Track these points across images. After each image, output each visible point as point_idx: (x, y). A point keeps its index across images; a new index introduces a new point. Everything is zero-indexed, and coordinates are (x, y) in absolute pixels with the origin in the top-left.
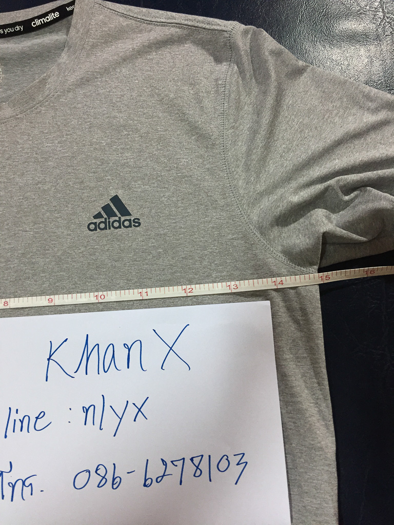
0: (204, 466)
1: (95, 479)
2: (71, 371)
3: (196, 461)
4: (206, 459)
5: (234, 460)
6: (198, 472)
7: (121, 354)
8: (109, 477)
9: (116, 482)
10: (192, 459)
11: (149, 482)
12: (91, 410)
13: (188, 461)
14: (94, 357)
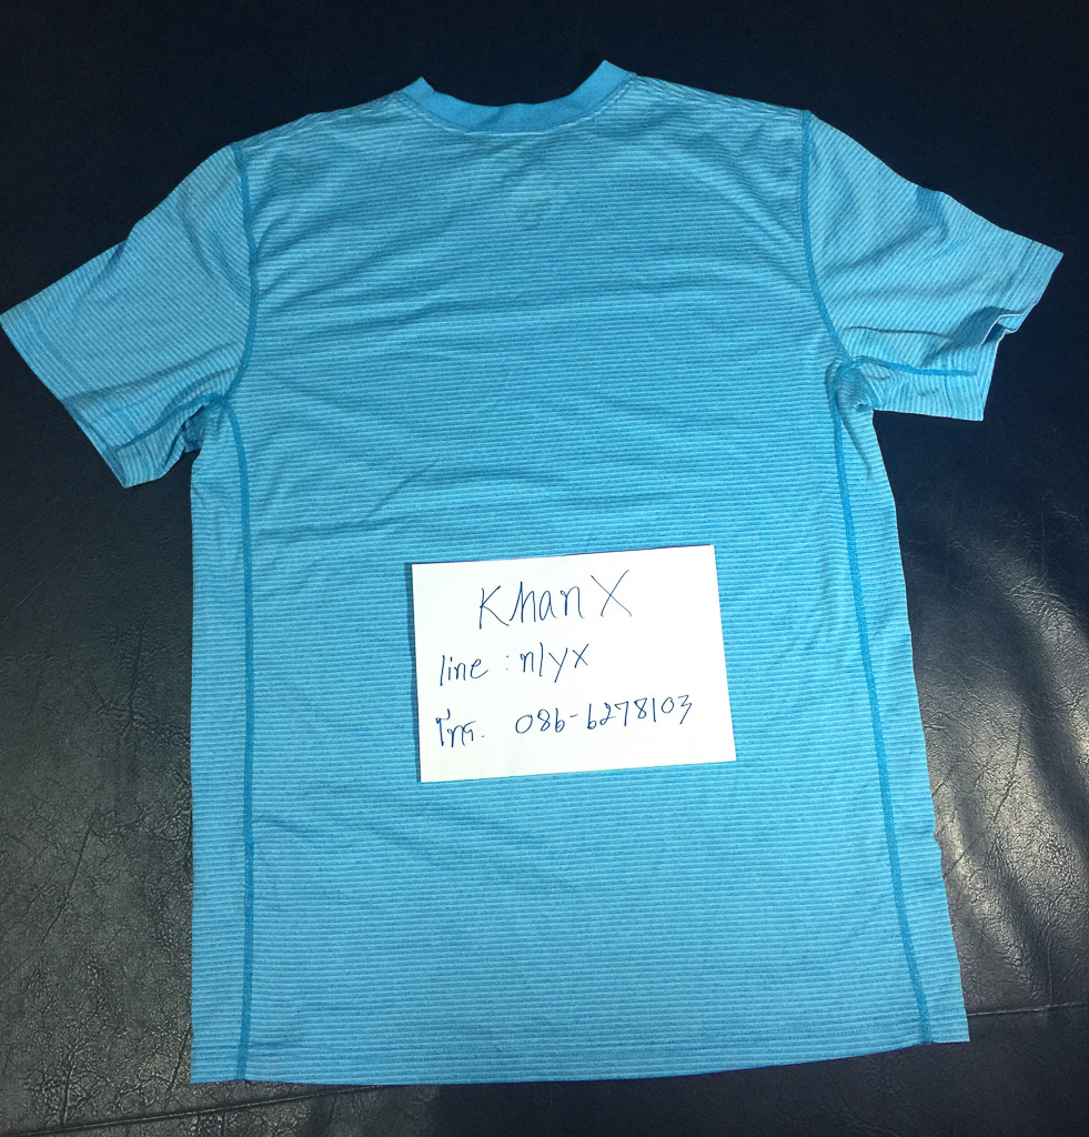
0: (649, 708)
1: (538, 723)
2: (506, 619)
3: (640, 704)
4: (650, 702)
5: (678, 702)
6: (643, 714)
7: (558, 602)
8: (552, 721)
9: (559, 726)
10: (636, 702)
11: (592, 725)
12: (530, 656)
13: (632, 705)
14: (529, 604)
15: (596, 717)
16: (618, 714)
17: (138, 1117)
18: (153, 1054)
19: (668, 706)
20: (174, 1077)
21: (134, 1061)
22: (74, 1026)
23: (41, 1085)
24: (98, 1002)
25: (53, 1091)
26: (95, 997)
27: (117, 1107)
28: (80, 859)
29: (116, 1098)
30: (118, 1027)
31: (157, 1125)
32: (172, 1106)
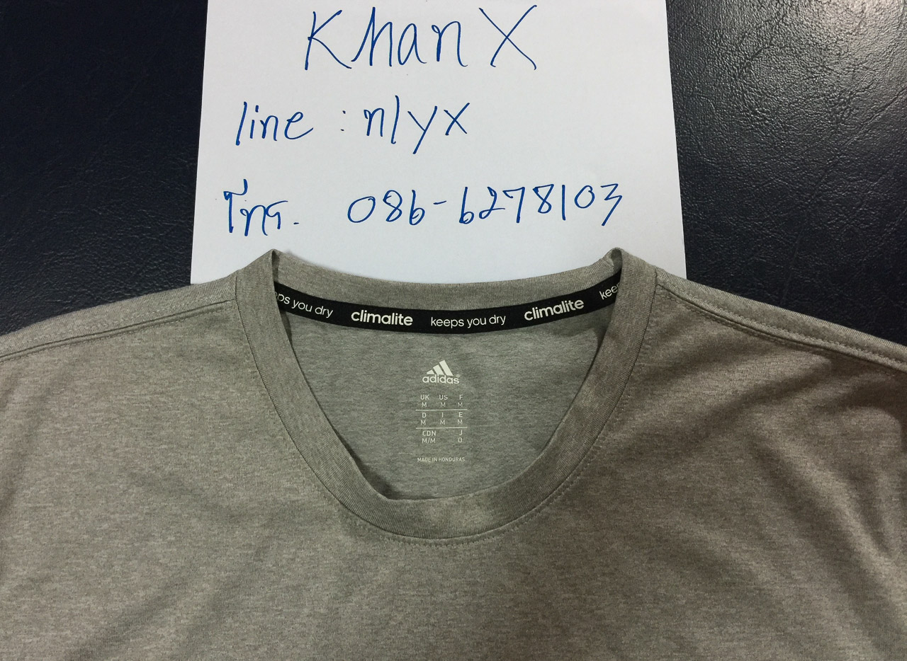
1: (383, 210)
2: (346, 59)
3: (543, 192)
4: (557, 191)
6: (545, 207)
7: (427, 41)
8: (406, 208)
10: (536, 190)
11: (468, 217)
12: (378, 116)
13: (529, 193)
15: (474, 206)
16: (511, 205)
19: (585, 198)
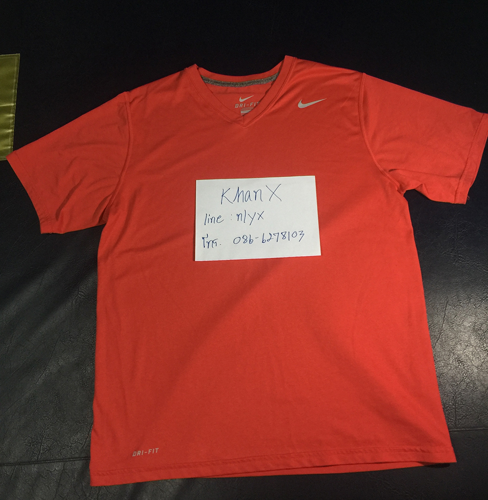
0: (287, 235)
1: (242, 240)
2: (232, 200)
3: (283, 234)
4: (287, 233)
5: (299, 233)
6: (284, 238)
8: (248, 239)
9: (251, 241)
10: (282, 233)
11: (264, 241)
12: (240, 215)
13: (280, 234)
14: (241, 196)
15: (266, 238)
16: (275, 238)
17: (69, 458)
18: (77, 433)
19: (294, 235)
20: (85, 442)
21: (69, 435)
22: (46, 419)
23: (30, 443)
24: (56, 409)
25: (35, 446)
26: (56, 407)
27: (61, 454)
28: (54, 350)
29: (61, 450)
30: (64, 420)
31: (77, 462)
32: (83, 455)
